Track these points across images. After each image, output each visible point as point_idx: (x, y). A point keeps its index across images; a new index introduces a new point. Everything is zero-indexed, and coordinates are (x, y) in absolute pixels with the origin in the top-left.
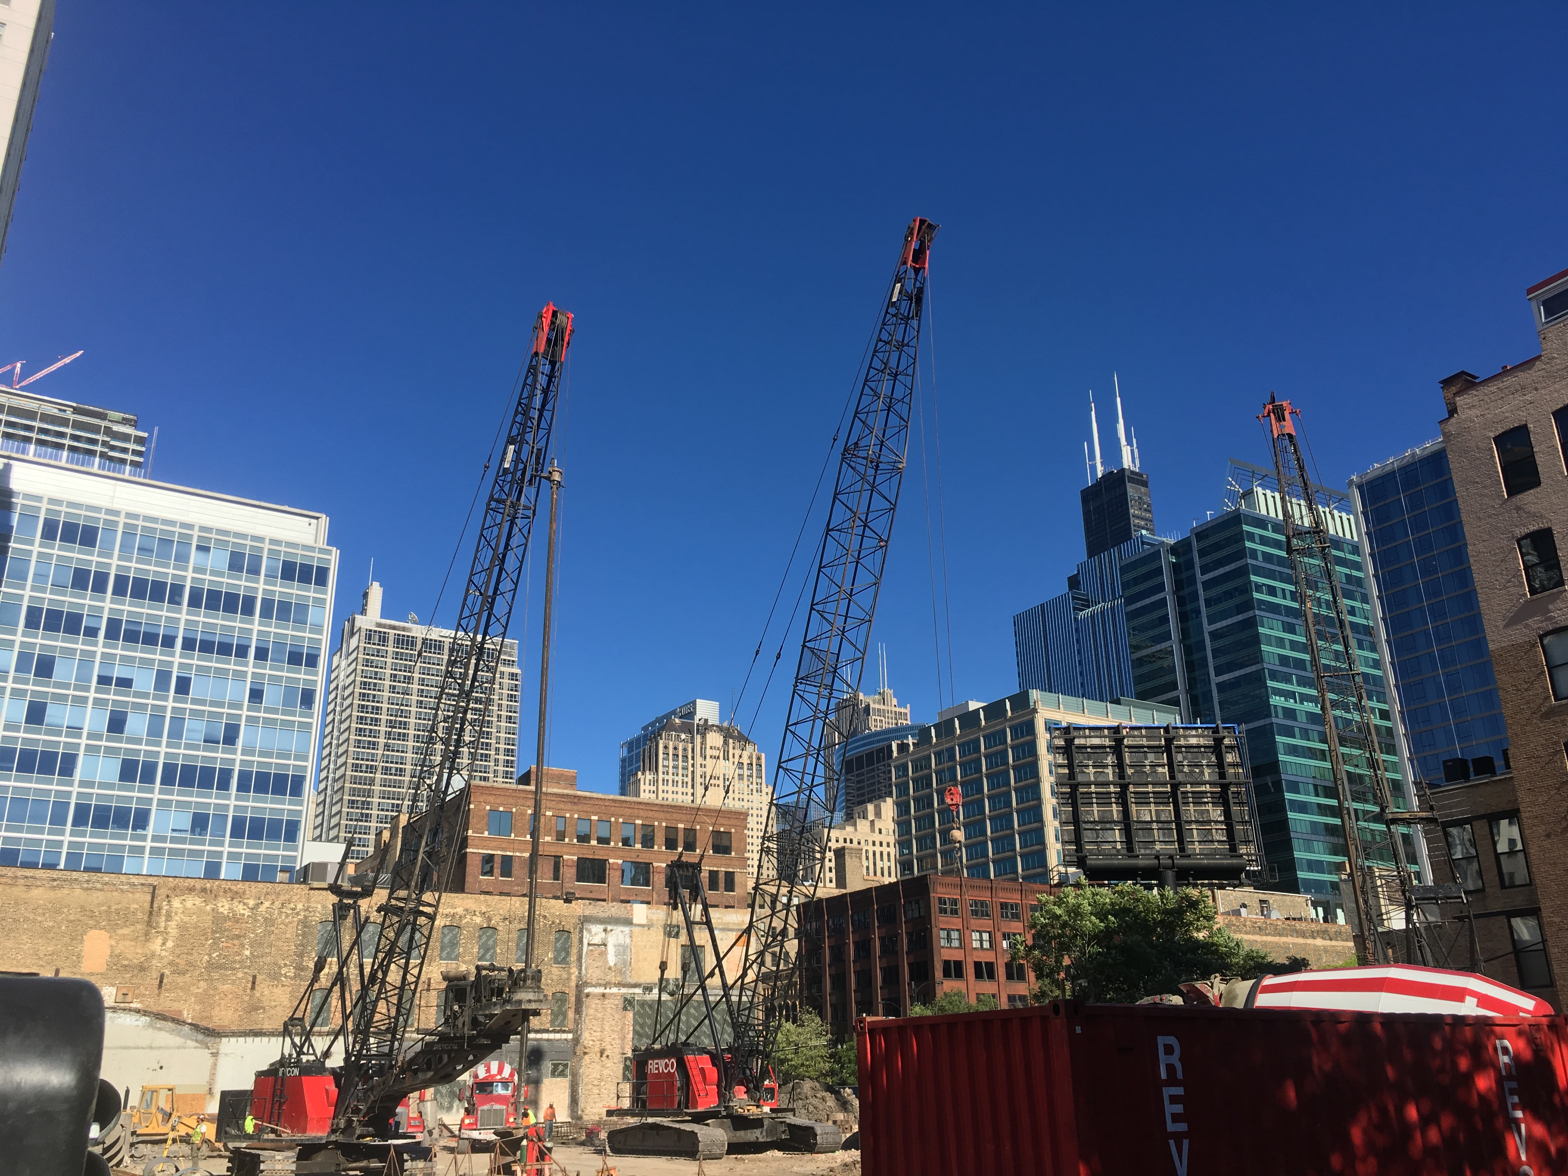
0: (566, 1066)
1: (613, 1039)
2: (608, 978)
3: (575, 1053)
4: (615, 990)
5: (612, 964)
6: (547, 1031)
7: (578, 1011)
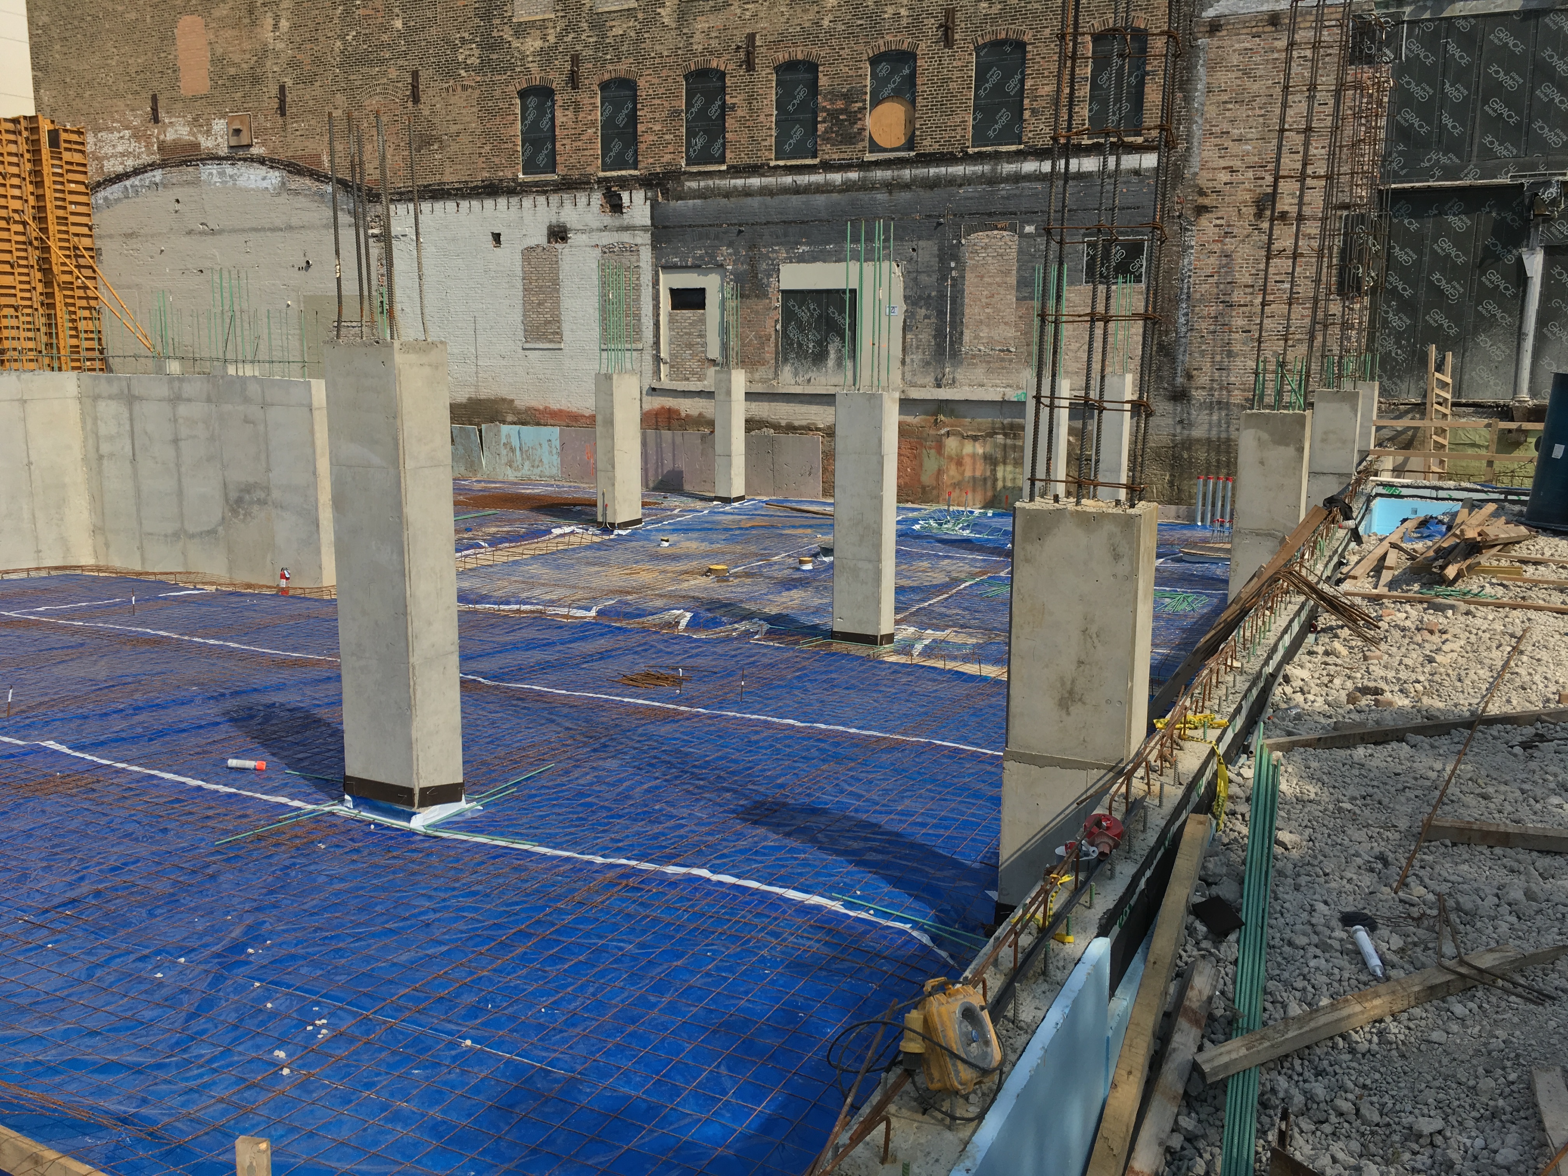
0: (1135, 250)
3: (1166, 212)
6: (1079, 151)
7: (1180, 80)
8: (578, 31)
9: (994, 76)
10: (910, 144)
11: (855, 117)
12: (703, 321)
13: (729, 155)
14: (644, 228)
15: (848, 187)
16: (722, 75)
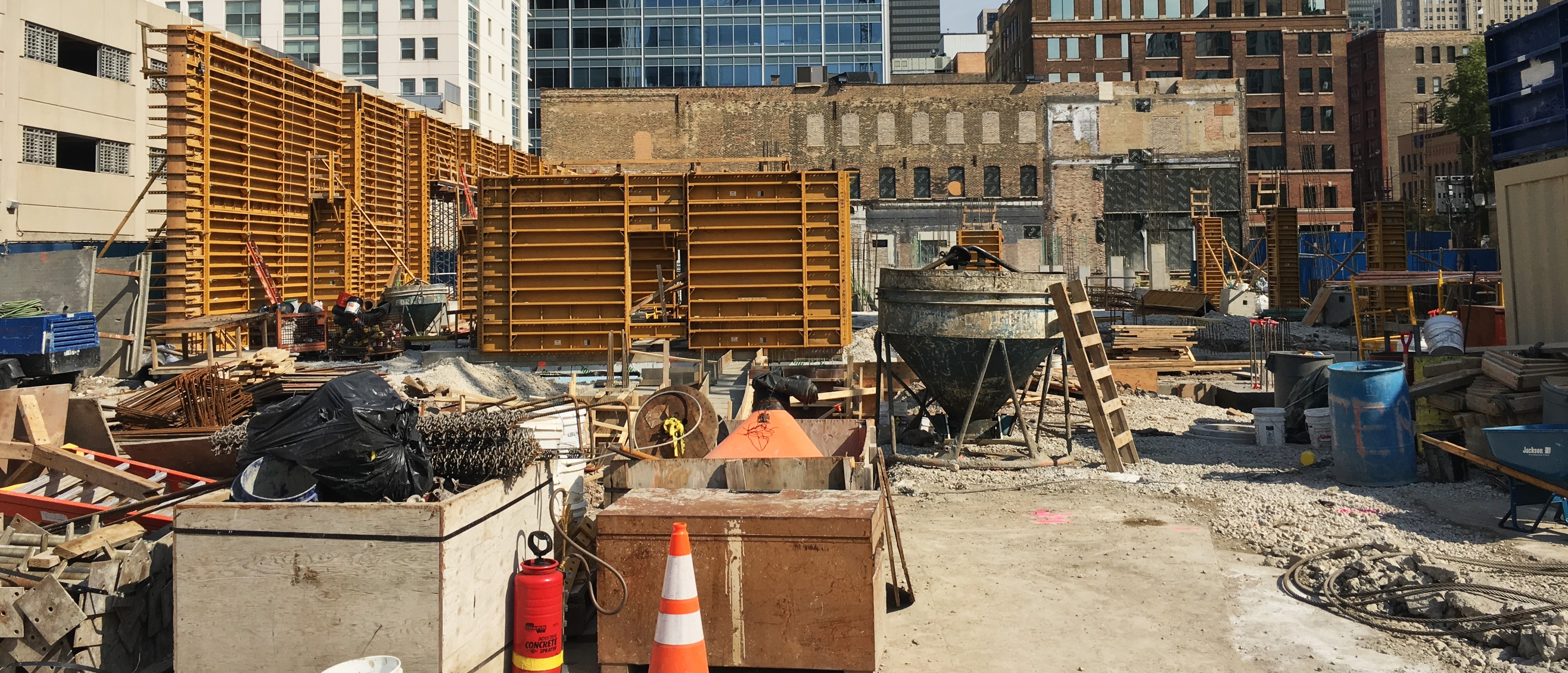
0: (1038, 229)
1: (1085, 205)
2: (1075, 152)
3: (1046, 218)
4: (1083, 162)
5: (1078, 138)
6: (1018, 199)
7: (1047, 181)
8: (835, 152)
9: (990, 176)
10: (963, 194)
11: (943, 186)
12: (887, 251)
13: (897, 195)
14: (863, 219)
15: (942, 207)
16: (894, 170)
